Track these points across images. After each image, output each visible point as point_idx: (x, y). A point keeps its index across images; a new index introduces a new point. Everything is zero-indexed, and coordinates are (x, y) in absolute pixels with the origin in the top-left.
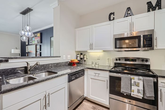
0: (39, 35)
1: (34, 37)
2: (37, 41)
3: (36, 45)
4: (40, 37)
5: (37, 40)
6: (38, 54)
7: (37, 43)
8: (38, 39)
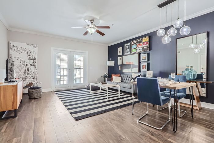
0: (146, 39)
1: (136, 43)
2: (141, 48)
3: (139, 55)
4: (148, 43)
5: (141, 46)
6: (143, 65)
7: (141, 50)
8: (144, 45)
